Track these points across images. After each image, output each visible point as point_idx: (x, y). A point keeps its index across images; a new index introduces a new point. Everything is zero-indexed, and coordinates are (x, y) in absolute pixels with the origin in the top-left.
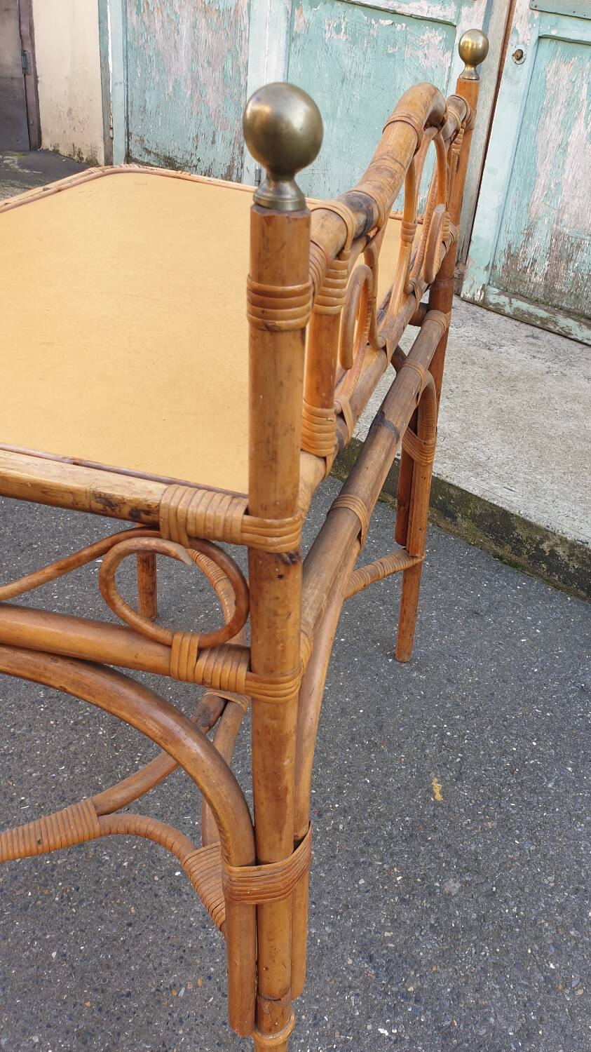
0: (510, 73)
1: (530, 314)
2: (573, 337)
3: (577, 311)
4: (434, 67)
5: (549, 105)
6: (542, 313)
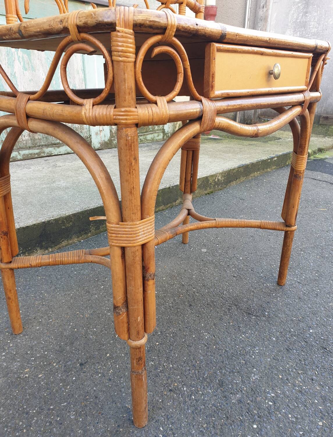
1: (31, 154)
2: (53, 155)
3: (49, 144)
6: (37, 151)
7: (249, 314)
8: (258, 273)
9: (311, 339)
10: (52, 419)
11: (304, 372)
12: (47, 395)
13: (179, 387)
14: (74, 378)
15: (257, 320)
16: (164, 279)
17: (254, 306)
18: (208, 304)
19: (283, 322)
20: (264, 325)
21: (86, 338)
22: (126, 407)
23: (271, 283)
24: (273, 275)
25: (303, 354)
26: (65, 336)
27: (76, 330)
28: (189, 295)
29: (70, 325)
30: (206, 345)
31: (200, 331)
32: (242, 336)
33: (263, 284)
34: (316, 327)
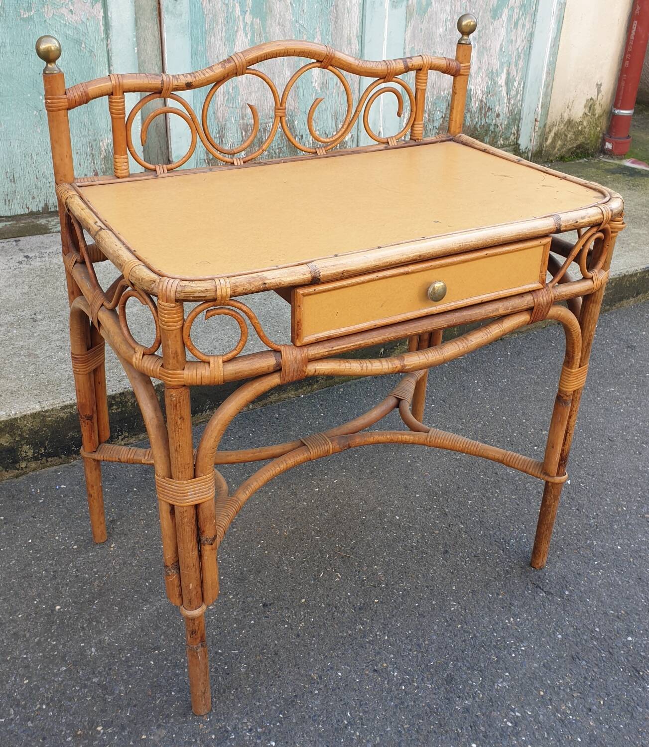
0: (171, 8)
4: (85, 20)
5: (211, 27)
7: (538, 586)
8: (587, 516)
9: (622, 652)
10: (219, 665)
11: (582, 696)
12: (216, 635)
13: (389, 669)
14: (253, 622)
15: (546, 600)
16: (418, 495)
17: (551, 576)
18: (475, 556)
19: (589, 614)
20: (554, 611)
21: (278, 568)
22: (310, 675)
23: (602, 541)
24: (612, 526)
25: (595, 670)
26: (251, 559)
27: (266, 552)
28: (450, 533)
29: (259, 543)
30: (448, 620)
31: (447, 596)
32: (509, 620)
33: (587, 539)
34: (642, 634)
